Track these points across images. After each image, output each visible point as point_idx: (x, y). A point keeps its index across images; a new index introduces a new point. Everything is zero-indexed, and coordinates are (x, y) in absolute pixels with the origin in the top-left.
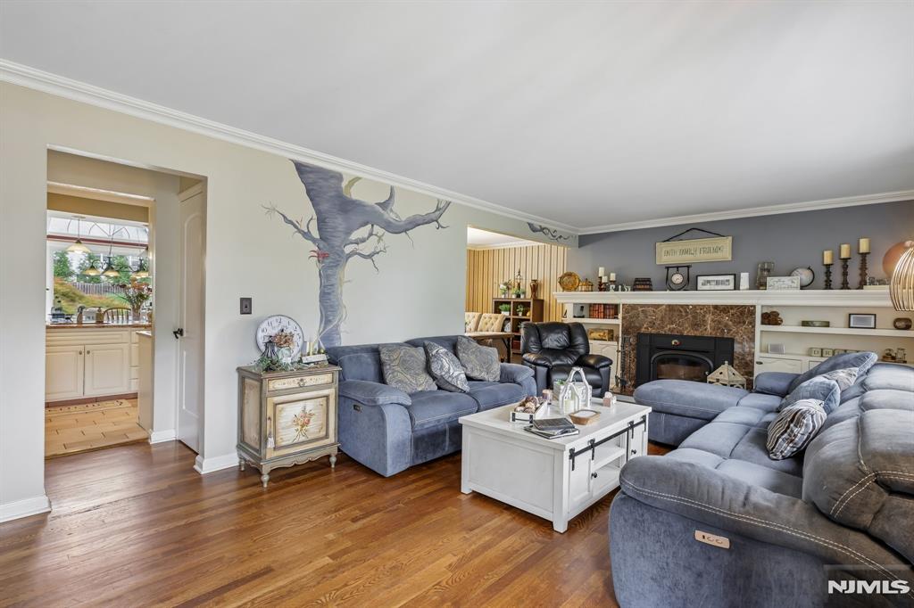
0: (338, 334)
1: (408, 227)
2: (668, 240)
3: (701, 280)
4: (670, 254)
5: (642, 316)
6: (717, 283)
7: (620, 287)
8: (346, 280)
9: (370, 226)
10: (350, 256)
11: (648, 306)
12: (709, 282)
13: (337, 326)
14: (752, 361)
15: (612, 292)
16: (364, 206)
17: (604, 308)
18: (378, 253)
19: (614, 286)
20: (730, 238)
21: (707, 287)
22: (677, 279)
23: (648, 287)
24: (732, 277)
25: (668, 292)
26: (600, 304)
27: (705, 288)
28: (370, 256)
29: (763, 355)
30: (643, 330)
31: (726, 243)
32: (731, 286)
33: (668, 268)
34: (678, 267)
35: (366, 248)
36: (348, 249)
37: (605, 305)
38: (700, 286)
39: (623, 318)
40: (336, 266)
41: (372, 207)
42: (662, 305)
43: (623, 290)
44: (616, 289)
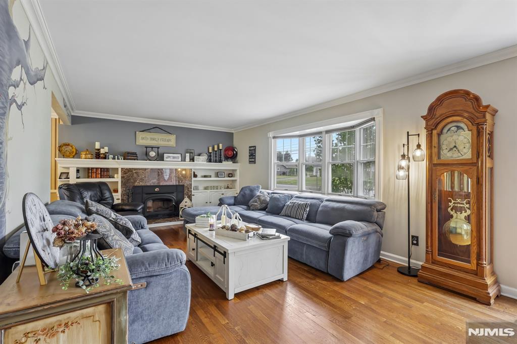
2: (143, 131)
3: (165, 155)
4: (144, 139)
5: (135, 175)
6: (174, 158)
7: (116, 157)
11: (139, 169)
12: (169, 157)
14: (191, 195)
15: (111, 160)
17: (101, 171)
19: (112, 156)
20: (175, 135)
21: (169, 159)
22: (152, 154)
23: (136, 158)
24: (180, 155)
25: (148, 161)
26: (97, 169)
27: (167, 160)
29: (195, 191)
30: (136, 184)
31: (173, 138)
32: (180, 159)
33: (146, 147)
34: (152, 148)
37: (101, 169)
38: (165, 159)
39: (122, 177)
42: (148, 169)
43: (118, 159)
44: (114, 158)
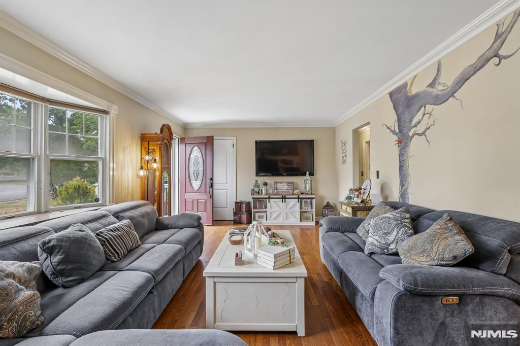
0: (407, 194)
1: (485, 63)
8: (410, 156)
9: (423, 107)
10: (412, 137)
13: (407, 188)
16: (420, 94)
18: (429, 128)
28: (424, 133)
35: (420, 129)
36: (411, 134)
40: (406, 147)
41: (425, 91)
